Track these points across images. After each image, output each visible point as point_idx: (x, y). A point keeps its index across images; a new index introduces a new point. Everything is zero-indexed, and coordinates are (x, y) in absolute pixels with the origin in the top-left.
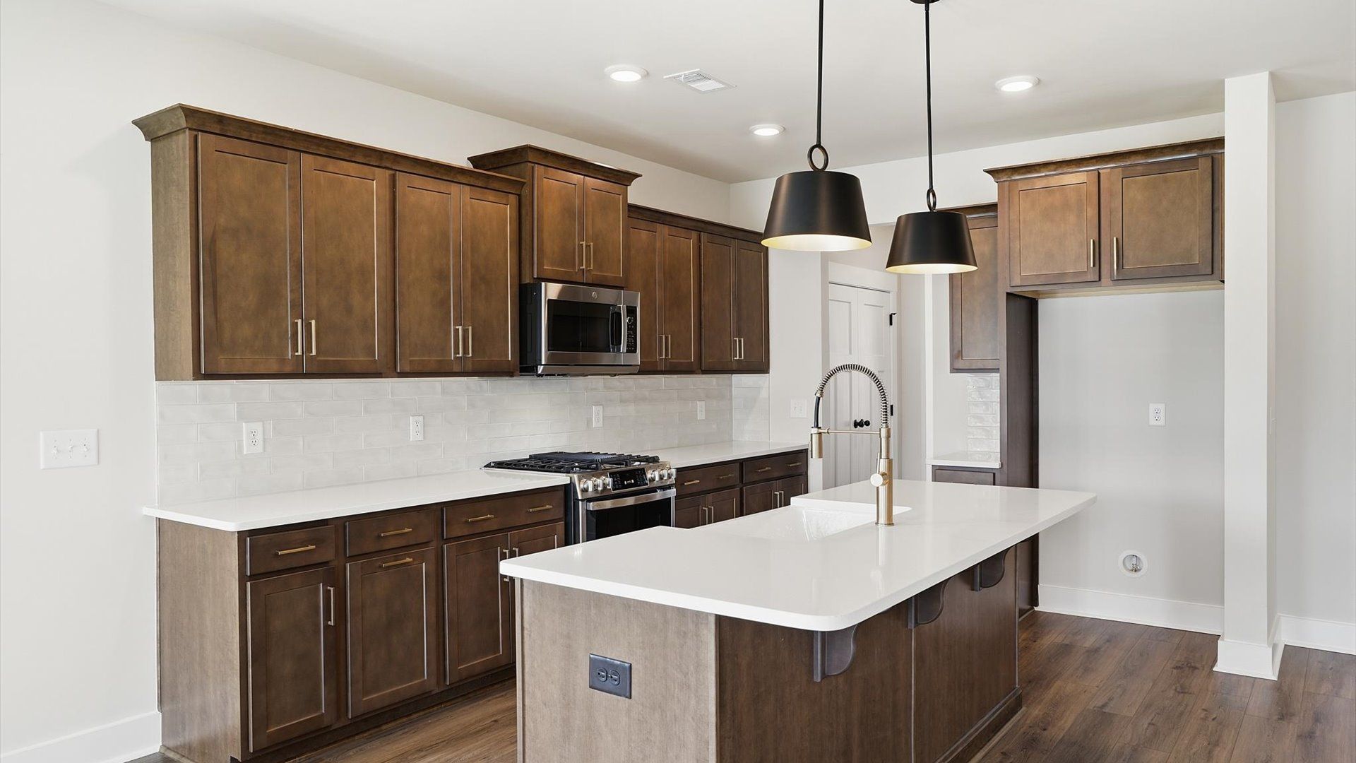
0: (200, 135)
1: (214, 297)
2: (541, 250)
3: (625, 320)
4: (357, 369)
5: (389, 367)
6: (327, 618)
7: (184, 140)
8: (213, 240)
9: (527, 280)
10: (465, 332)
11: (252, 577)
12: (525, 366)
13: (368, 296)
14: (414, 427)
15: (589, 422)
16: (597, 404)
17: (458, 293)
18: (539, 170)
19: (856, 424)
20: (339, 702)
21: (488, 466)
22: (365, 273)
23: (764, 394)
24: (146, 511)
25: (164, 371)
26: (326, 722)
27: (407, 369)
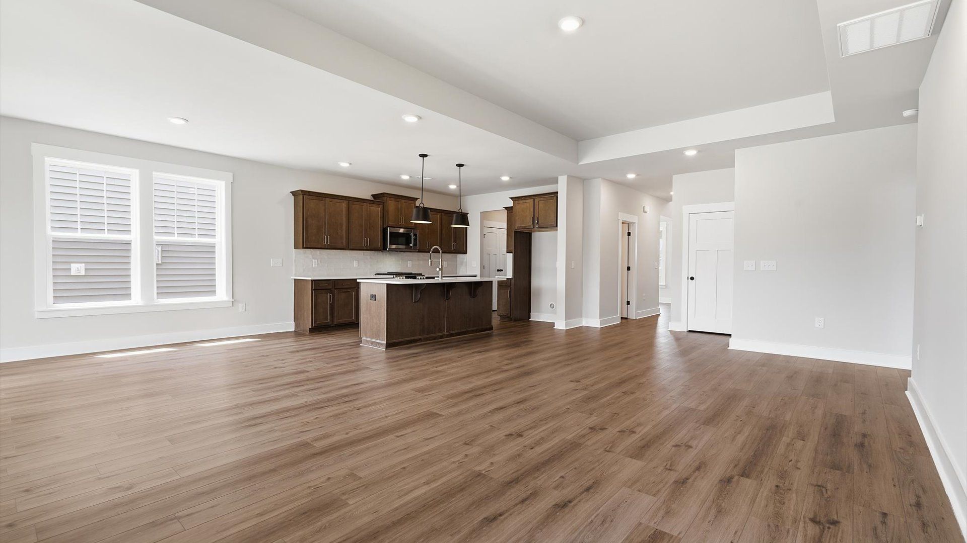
0: (304, 196)
1: (307, 231)
2: (388, 218)
3: (413, 238)
4: (339, 247)
5: (348, 247)
6: (330, 301)
7: (301, 197)
8: (307, 218)
9: (384, 227)
10: (367, 240)
11: (314, 290)
12: (384, 248)
13: (342, 231)
14: (355, 264)
15: (407, 265)
16: (410, 261)
17: (366, 230)
18: (388, 199)
19: (498, 270)
20: (332, 320)
21: (376, 274)
22: (341, 225)
23: (465, 260)
24: (292, 277)
25: (296, 247)
26: (330, 324)
27: (352, 248)
